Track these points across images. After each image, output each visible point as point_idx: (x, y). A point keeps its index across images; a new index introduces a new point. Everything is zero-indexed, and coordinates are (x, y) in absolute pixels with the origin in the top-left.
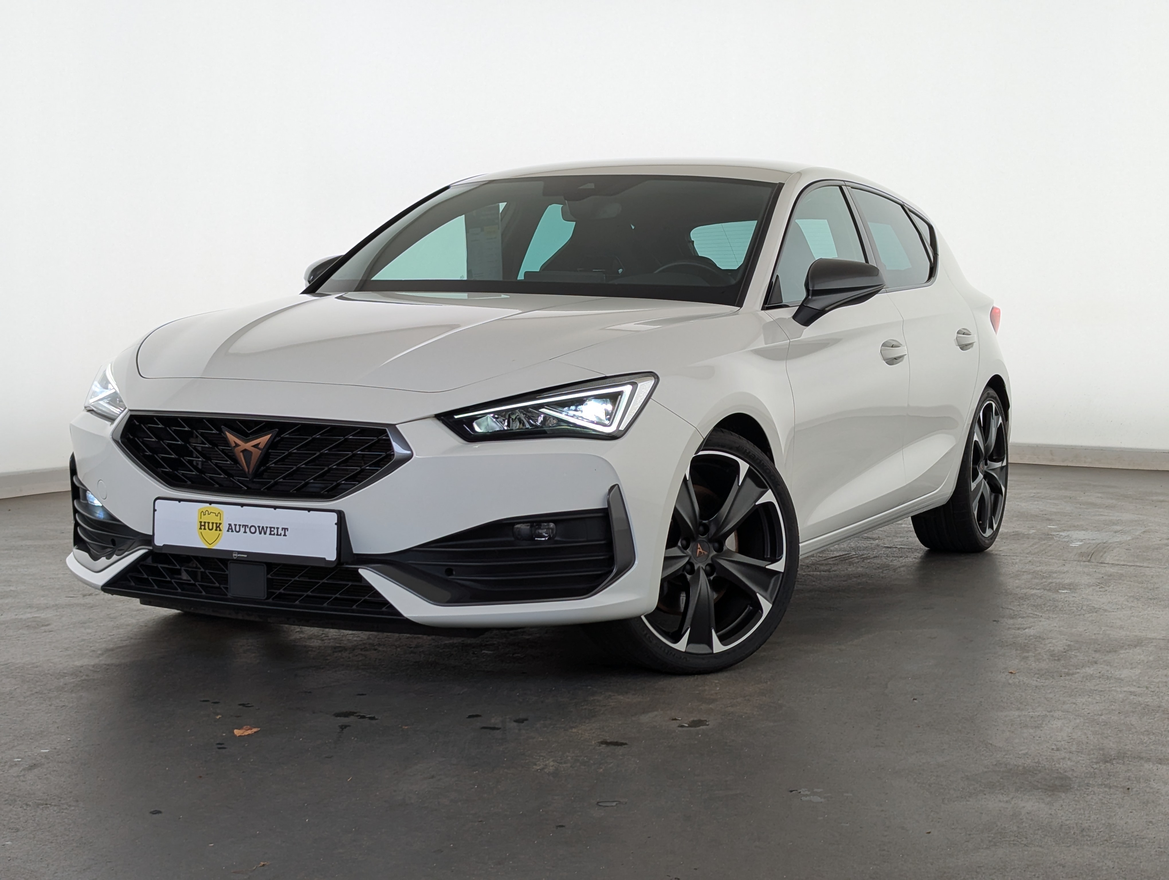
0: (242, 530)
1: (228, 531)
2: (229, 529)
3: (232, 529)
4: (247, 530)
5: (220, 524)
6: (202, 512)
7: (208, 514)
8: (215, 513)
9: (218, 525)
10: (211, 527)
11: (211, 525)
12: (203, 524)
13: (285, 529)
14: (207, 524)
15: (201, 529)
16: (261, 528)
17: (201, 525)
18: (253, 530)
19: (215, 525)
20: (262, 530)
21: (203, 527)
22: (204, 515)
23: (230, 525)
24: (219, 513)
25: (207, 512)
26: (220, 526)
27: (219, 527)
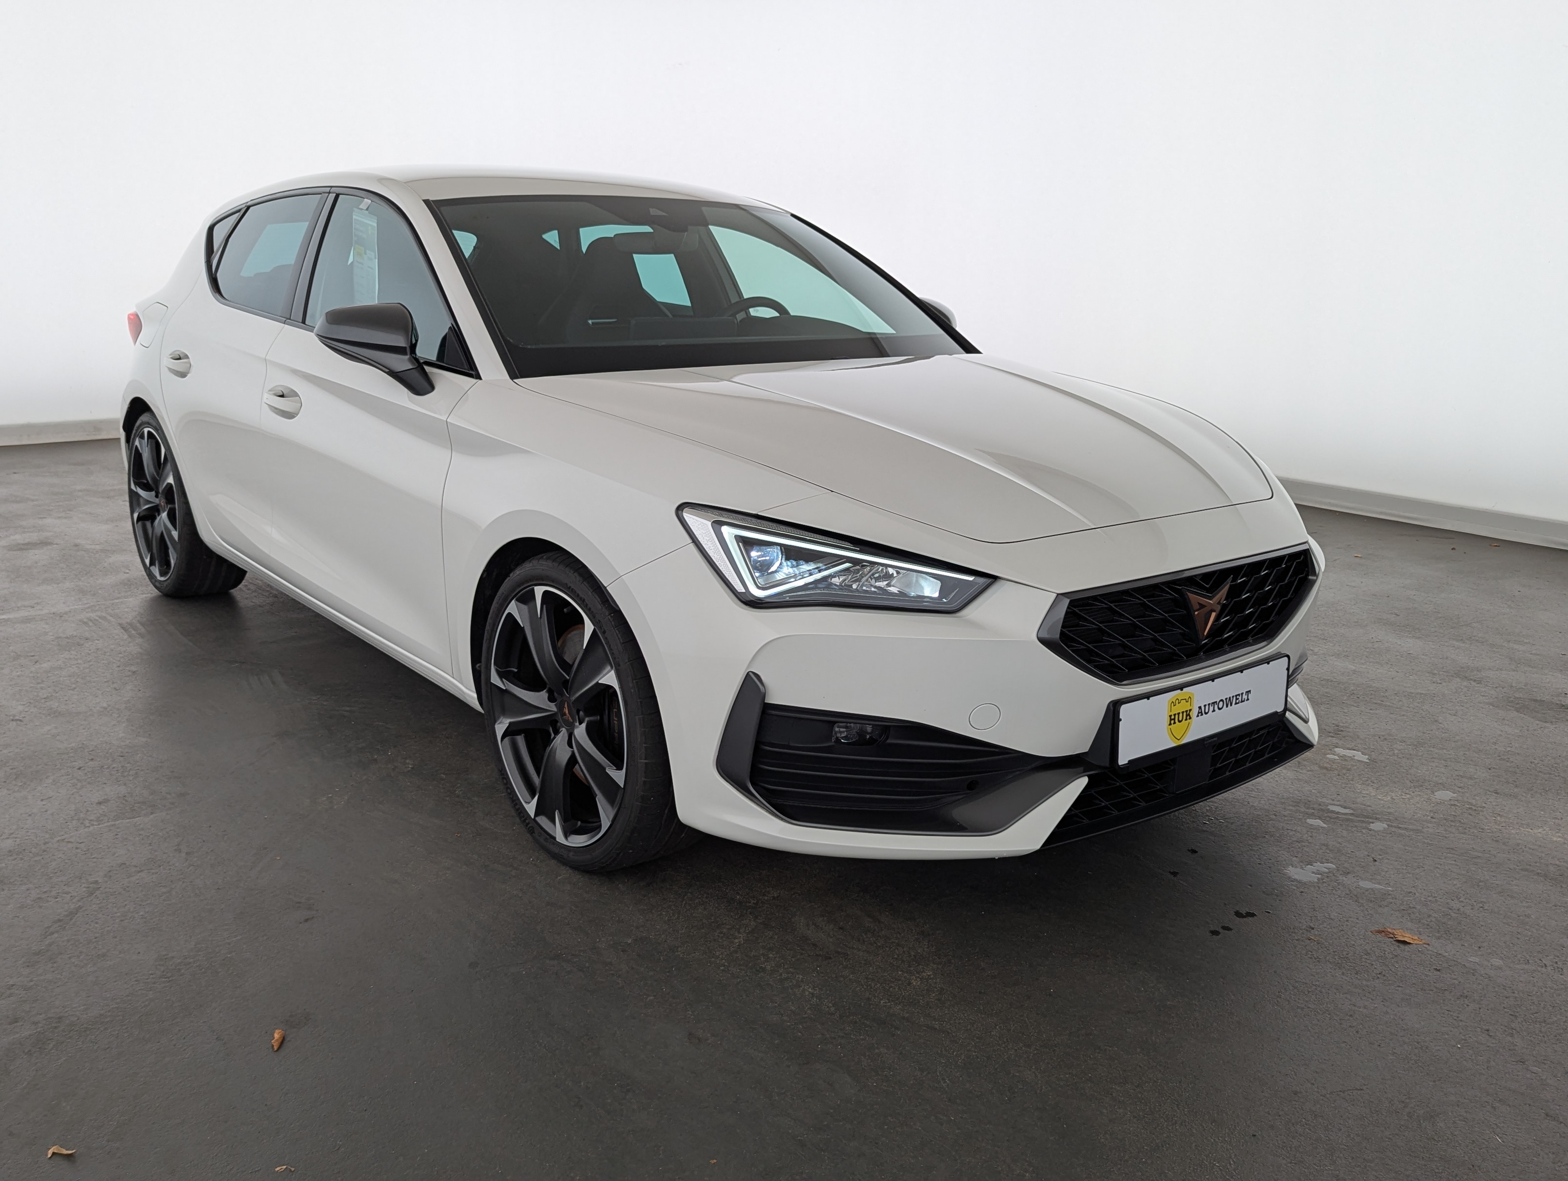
0: (1211, 708)
1: (1198, 716)
2: (1199, 713)
3: (1201, 712)
4: (1216, 706)
5: (1190, 710)
6: (1173, 702)
7: (1179, 703)
8: (1186, 699)
9: (1188, 712)
10: (1180, 719)
11: (1181, 715)
12: (1173, 717)
13: (1248, 692)
14: (1177, 716)
15: (1170, 724)
16: (1228, 700)
17: (1171, 720)
18: (1221, 704)
19: (1185, 714)
20: (1228, 702)
21: (1172, 722)
22: (1174, 706)
23: (1200, 708)
24: (1190, 697)
25: (1177, 701)
26: (1191, 714)
27: (1189, 715)
